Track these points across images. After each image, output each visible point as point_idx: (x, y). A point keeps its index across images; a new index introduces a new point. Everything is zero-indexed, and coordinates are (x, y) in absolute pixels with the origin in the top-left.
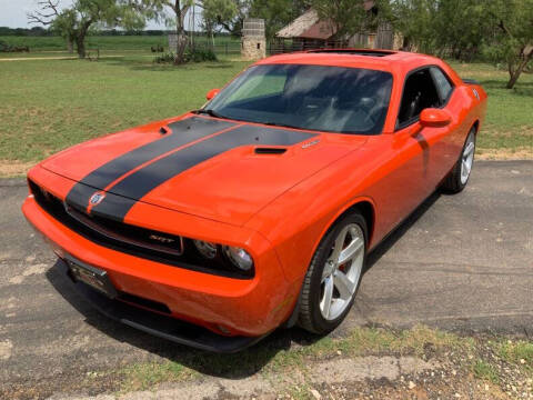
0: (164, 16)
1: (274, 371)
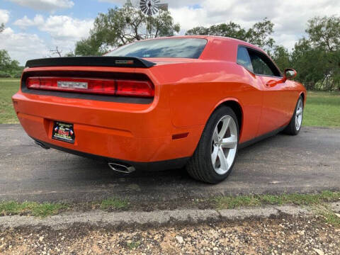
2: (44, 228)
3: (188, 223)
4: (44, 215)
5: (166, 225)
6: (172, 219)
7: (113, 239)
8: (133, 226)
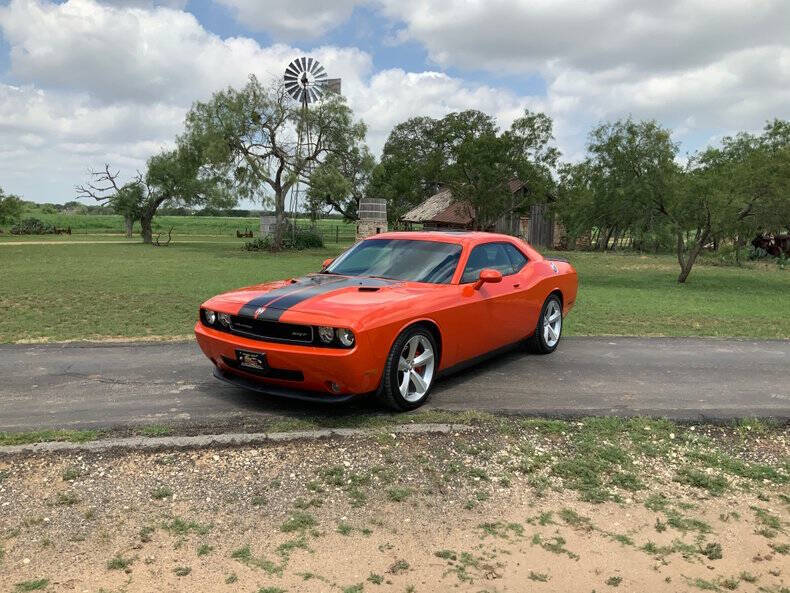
0: (261, 194)
1: (367, 427)
2: (82, 450)
3: (231, 445)
4: (82, 440)
5: (207, 447)
6: (214, 441)
7: (150, 459)
8: (172, 449)
